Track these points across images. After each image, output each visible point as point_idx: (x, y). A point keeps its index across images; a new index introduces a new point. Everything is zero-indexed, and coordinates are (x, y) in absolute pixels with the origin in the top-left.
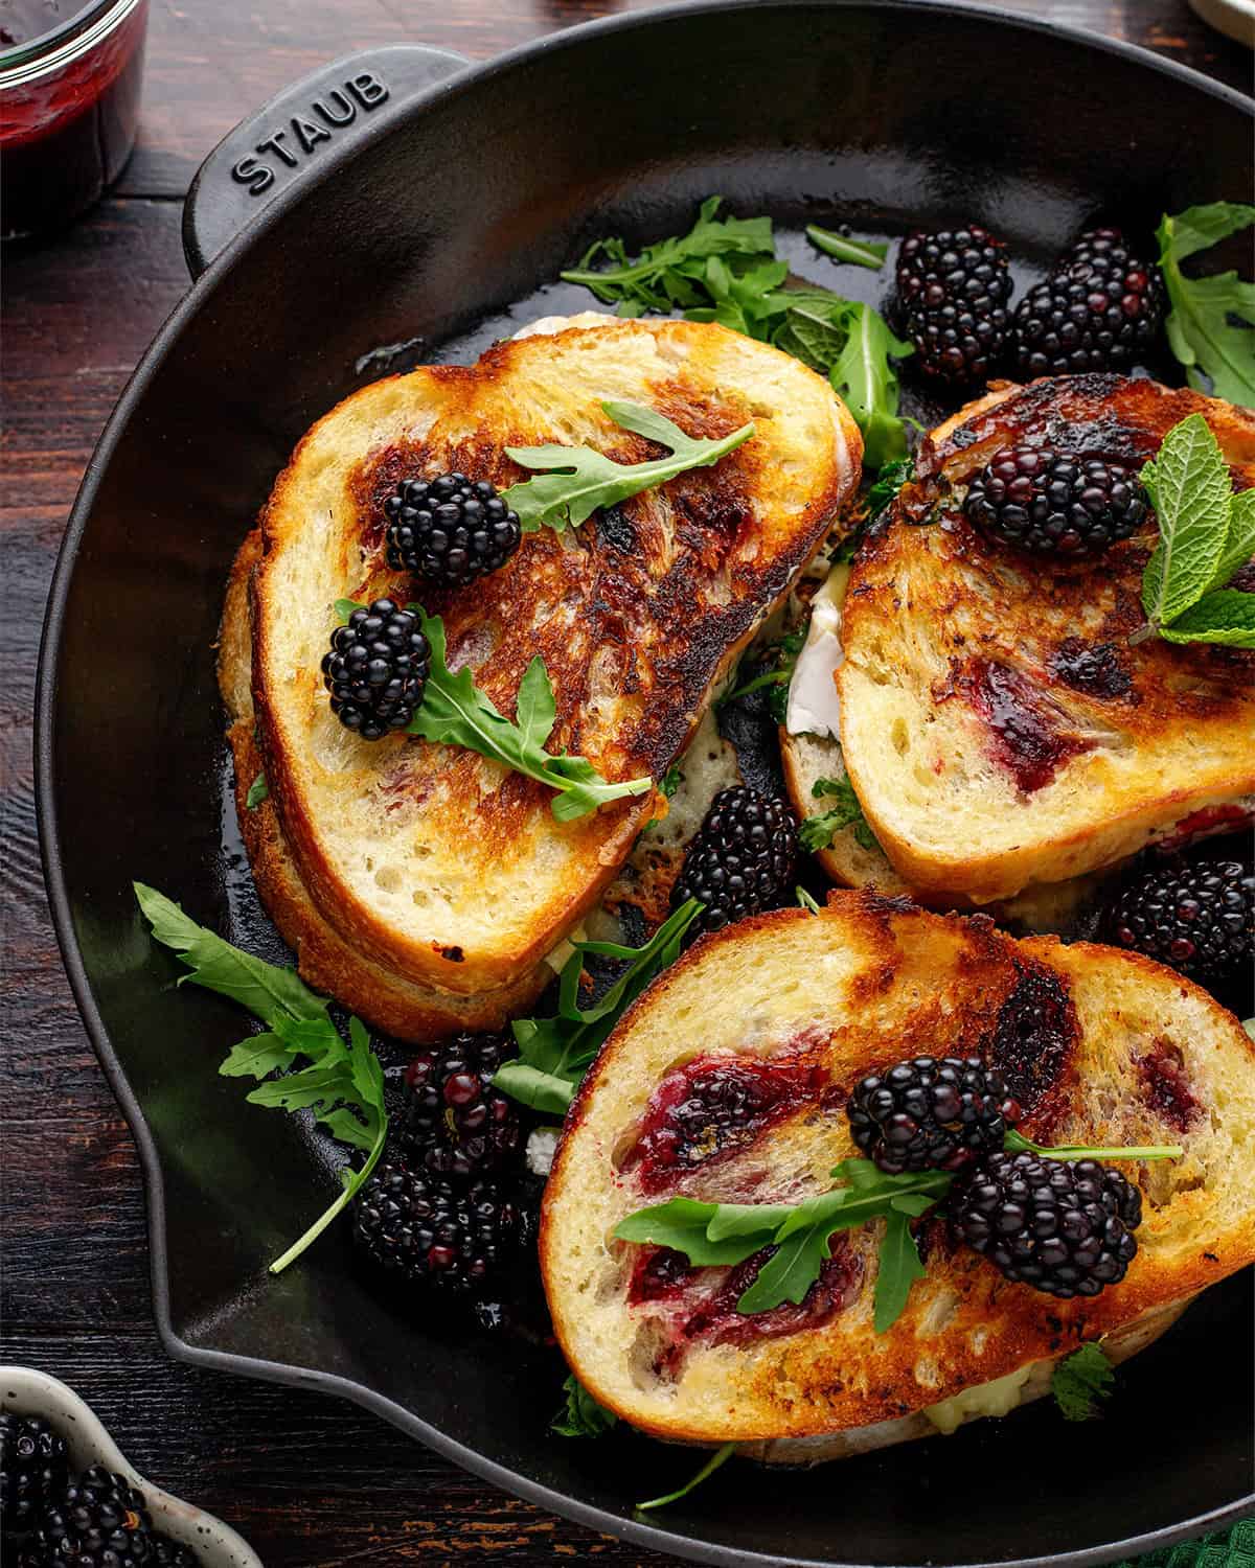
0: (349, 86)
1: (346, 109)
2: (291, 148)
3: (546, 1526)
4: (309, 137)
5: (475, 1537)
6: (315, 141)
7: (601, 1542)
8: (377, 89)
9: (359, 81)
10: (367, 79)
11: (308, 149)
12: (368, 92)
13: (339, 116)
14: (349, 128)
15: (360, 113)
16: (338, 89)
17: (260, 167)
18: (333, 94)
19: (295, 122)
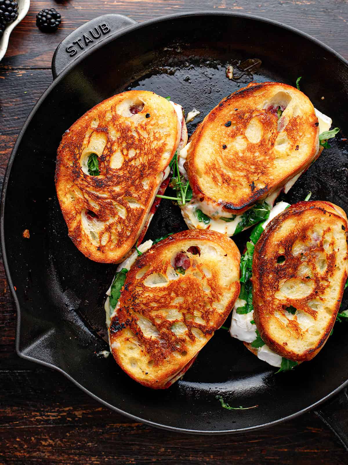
0: (100, 26)
1: (98, 33)
2: (82, 44)
3: (65, 414)
4: (87, 41)
5: (48, 416)
6: (89, 42)
8: (107, 28)
9: (103, 26)
10: (104, 25)
11: (87, 45)
12: (104, 29)
13: (96, 36)
14: (98, 39)
15: (102, 35)
16: (97, 27)
17: (73, 49)
18: (95, 29)
19: (84, 36)
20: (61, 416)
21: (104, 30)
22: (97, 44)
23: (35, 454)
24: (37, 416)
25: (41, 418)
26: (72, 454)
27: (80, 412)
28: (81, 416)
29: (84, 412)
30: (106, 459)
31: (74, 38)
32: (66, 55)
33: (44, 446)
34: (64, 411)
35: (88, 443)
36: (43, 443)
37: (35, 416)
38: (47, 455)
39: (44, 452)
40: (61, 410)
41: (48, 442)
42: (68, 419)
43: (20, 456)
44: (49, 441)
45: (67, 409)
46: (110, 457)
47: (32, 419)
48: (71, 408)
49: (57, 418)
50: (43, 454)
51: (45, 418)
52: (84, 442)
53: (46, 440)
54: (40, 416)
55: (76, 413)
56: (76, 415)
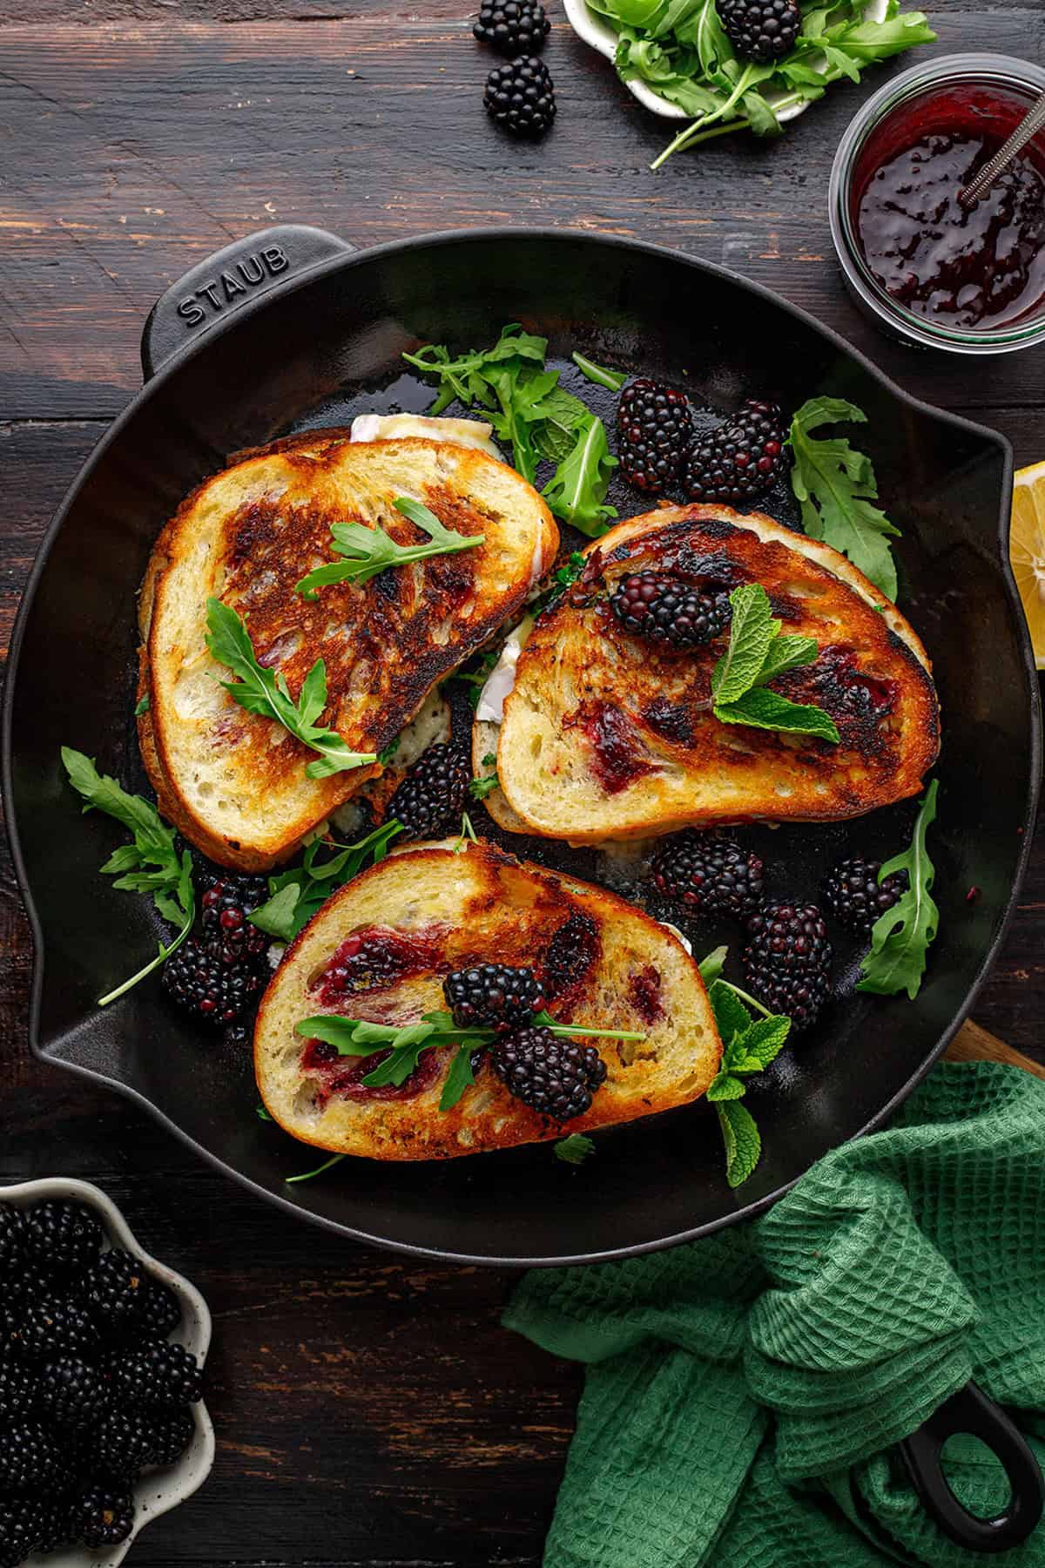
0: (262, 255)
1: (258, 271)
2: (218, 298)
3: (383, 1283)
4: (231, 290)
5: (339, 1290)
6: (234, 293)
7: (414, 1291)
8: (280, 260)
9: (269, 253)
10: (275, 252)
11: (230, 299)
12: (274, 262)
13: (254, 278)
14: (257, 288)
15: (267, 277)
16: (254, 257)
17: (196, 308)
18: (252, 260)
19: (223, 278)
20: (375, 1288)
21: (271, 264)
22: (255, 298)
23: (307, 1387)
24: (314, 1290)
25: (322, 1294)
26: (400, 1384)
27: (423, 1280)
28: (423, 1289)
29: (432, 1277)
30: (488, 1397)
31: (199, 280)
32: (176, 324)
33: (331, 1365)
34: (380, 1277)
35: (442, 1355)
36: (329, 1357)
37: (306, 1291)
38: (336, 1388)
39: (330, 1382)
40: (372, 1272)
41: (340, 1356)
42: (391, 1295)
43: (269, 1390)
44: (344, 1351)
45: (389, 1270)
46: (499, 1391)
47: (302, 1298)
48: (400, 1268)
49: (363, 1293)
50: (328, 1387)
51: (335, 1295)
52: (432, 1354)
53: (335, 1350)
54: (318, 1290)
55: (413, 1281)
56: (412, 1287)
